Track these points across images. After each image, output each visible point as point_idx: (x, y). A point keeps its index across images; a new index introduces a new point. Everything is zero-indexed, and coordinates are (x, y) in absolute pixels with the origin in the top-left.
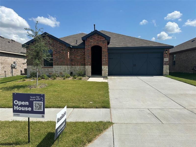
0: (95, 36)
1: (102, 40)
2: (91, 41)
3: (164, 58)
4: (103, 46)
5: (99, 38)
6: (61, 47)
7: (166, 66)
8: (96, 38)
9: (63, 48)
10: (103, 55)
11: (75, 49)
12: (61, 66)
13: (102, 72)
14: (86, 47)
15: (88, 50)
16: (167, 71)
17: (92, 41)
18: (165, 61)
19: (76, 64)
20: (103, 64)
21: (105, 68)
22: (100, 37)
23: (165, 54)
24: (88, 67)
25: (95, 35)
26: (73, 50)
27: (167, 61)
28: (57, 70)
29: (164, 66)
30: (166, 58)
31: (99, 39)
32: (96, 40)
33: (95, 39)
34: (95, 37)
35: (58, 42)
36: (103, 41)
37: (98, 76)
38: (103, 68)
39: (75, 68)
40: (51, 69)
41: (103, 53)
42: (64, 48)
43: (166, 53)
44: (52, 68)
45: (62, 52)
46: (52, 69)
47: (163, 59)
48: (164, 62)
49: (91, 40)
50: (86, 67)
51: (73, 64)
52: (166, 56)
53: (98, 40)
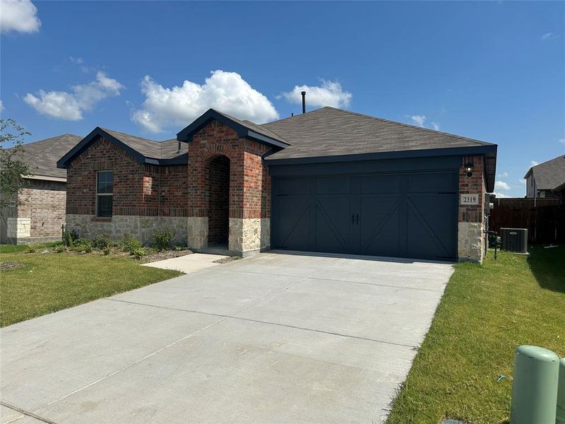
0: (213, 128)
1: (230, 137)
2: (203, 142)
3: (463, 193)
4: (232, 157)
5: (222, 132)
6: (130, 163)
7: (467, 224)
8: (215, 133)
9: (134, 166)
10: (231, 184)
11: (171, 169)
12: (127, 217)
13: (230, 237)
14: (189, 162)
15: (196, 170)
16: (471, 246)
17: (205, 142)
18: (463, 206)
19: (172, 213)
20: (231, 214)
21: (237, 226)
22: (224, 129)
23: (466, 180)
24: (195, 221)
25: (213, 125)
26: (167, 172)
27: (472, 206)
28: (120, 227)
29: (459, 223)
30: (468, 192)
31: (222, 135)
32: (215, 138)
33: (213, 135)
34: (213, 130)
35: (125, 152)
36: (232, 140)
37: (217, 250)
38: (231, 224)
39: (171, 222)
40: (108, 223)
41: (232, 177)
42: (137, 165)
43: (470, 174)
44: (110, 221)
45: (130, 176)
46: (111, 224)
47: (457, 199)
48: (462, 210)
49: (203, 140)
50: (191, 220)
51: (166, 211)
52: (467, 185)
53: (220, 137)
